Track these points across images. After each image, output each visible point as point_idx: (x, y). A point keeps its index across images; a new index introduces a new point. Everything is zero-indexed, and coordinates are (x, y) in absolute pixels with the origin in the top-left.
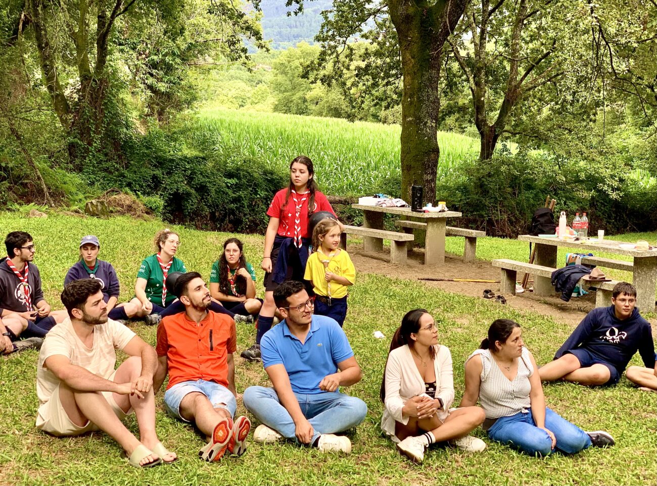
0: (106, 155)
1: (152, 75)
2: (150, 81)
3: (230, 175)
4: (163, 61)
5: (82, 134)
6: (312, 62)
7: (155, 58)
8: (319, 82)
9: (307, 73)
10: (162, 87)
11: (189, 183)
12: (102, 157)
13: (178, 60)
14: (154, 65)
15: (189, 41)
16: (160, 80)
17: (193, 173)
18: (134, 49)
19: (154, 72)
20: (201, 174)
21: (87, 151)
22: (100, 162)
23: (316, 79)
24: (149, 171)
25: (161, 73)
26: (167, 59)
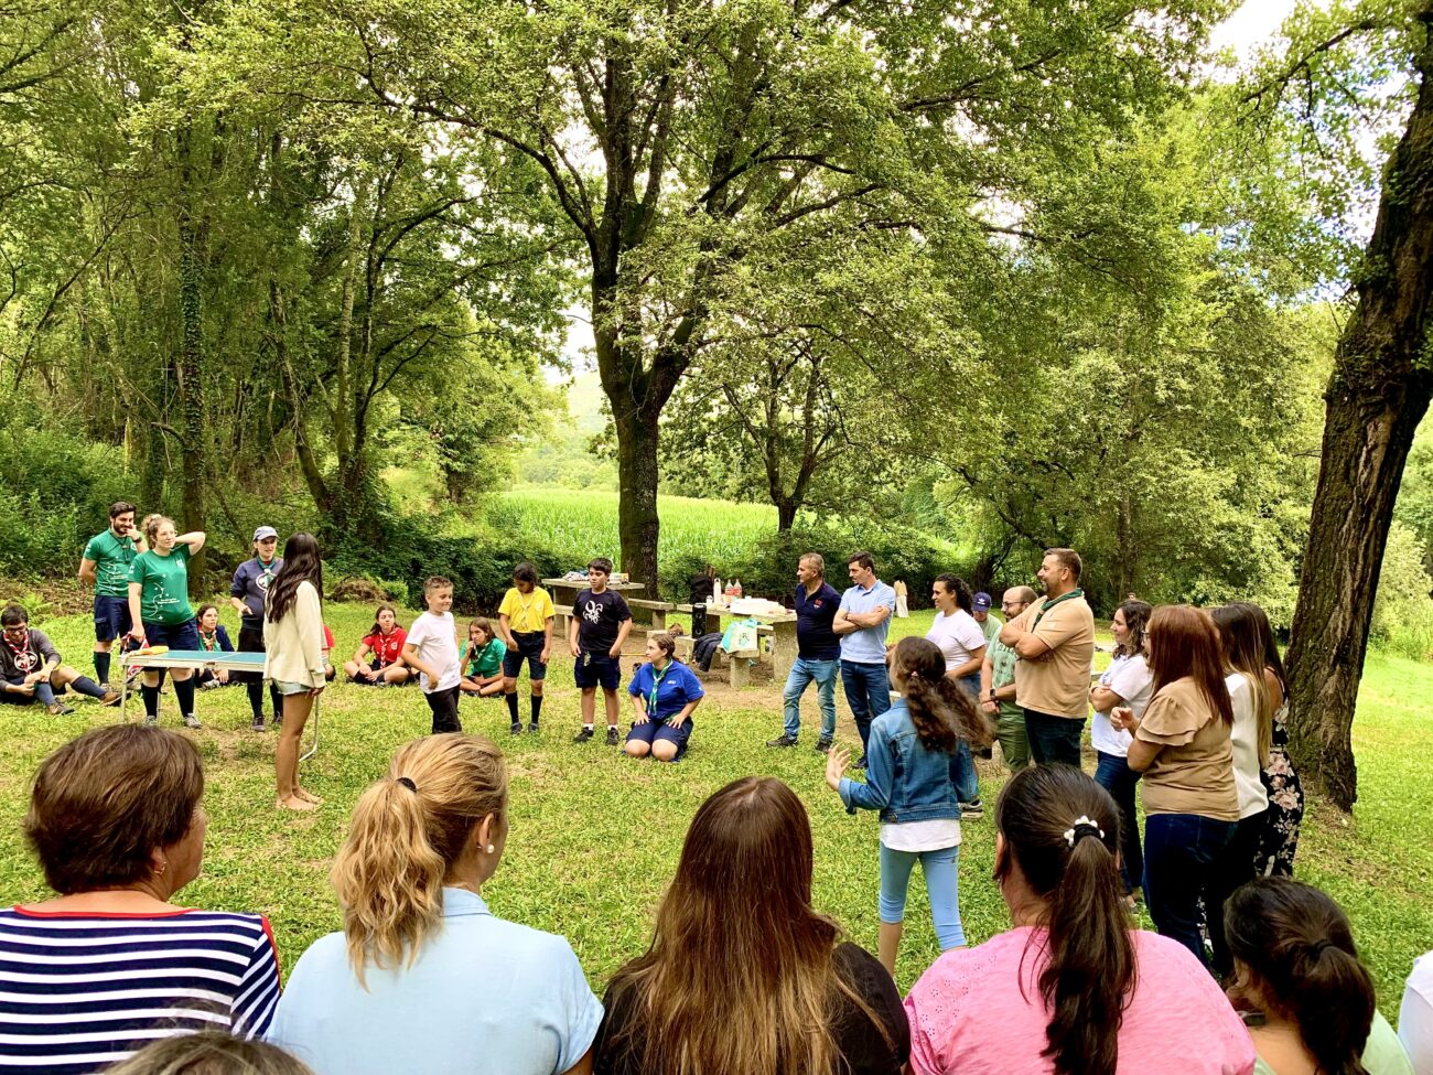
0: (364, 539)
1: (446, 455)
2: (446, 460)
3: (501, 557)
4: (458, 439)
5: (336, 518)
6: (598, 436)
7: (451, 437)
8: (607, 456)
9: (595, 448)
10: (457, 466)
11: (454, 567)
12: (359, 542)
13: (476, 439)
14: (451, 445)
15: (487, 417)
16: (455, 460)
17: (458, 556)
18: (427, 428)
19: (450, 451)
20: (468, 556)
21: (342, 536)
22: (356, 548)
23: (603, 453)
24: (408, 555)
25: (457, 452)
26: (463, 437)
